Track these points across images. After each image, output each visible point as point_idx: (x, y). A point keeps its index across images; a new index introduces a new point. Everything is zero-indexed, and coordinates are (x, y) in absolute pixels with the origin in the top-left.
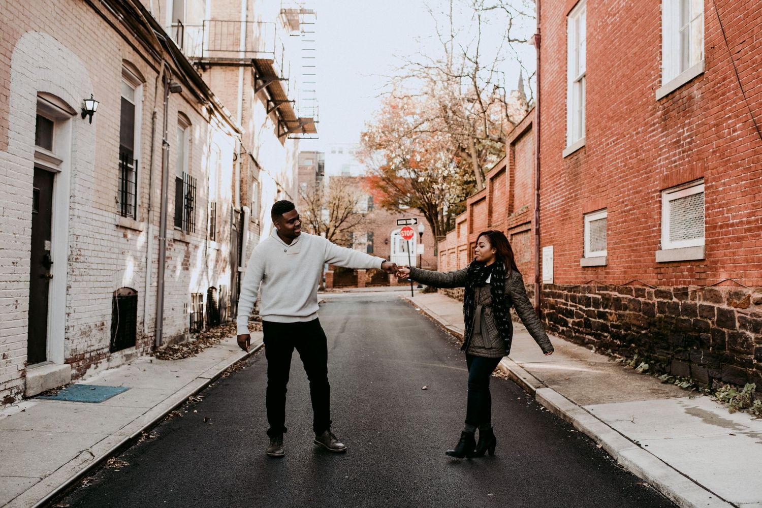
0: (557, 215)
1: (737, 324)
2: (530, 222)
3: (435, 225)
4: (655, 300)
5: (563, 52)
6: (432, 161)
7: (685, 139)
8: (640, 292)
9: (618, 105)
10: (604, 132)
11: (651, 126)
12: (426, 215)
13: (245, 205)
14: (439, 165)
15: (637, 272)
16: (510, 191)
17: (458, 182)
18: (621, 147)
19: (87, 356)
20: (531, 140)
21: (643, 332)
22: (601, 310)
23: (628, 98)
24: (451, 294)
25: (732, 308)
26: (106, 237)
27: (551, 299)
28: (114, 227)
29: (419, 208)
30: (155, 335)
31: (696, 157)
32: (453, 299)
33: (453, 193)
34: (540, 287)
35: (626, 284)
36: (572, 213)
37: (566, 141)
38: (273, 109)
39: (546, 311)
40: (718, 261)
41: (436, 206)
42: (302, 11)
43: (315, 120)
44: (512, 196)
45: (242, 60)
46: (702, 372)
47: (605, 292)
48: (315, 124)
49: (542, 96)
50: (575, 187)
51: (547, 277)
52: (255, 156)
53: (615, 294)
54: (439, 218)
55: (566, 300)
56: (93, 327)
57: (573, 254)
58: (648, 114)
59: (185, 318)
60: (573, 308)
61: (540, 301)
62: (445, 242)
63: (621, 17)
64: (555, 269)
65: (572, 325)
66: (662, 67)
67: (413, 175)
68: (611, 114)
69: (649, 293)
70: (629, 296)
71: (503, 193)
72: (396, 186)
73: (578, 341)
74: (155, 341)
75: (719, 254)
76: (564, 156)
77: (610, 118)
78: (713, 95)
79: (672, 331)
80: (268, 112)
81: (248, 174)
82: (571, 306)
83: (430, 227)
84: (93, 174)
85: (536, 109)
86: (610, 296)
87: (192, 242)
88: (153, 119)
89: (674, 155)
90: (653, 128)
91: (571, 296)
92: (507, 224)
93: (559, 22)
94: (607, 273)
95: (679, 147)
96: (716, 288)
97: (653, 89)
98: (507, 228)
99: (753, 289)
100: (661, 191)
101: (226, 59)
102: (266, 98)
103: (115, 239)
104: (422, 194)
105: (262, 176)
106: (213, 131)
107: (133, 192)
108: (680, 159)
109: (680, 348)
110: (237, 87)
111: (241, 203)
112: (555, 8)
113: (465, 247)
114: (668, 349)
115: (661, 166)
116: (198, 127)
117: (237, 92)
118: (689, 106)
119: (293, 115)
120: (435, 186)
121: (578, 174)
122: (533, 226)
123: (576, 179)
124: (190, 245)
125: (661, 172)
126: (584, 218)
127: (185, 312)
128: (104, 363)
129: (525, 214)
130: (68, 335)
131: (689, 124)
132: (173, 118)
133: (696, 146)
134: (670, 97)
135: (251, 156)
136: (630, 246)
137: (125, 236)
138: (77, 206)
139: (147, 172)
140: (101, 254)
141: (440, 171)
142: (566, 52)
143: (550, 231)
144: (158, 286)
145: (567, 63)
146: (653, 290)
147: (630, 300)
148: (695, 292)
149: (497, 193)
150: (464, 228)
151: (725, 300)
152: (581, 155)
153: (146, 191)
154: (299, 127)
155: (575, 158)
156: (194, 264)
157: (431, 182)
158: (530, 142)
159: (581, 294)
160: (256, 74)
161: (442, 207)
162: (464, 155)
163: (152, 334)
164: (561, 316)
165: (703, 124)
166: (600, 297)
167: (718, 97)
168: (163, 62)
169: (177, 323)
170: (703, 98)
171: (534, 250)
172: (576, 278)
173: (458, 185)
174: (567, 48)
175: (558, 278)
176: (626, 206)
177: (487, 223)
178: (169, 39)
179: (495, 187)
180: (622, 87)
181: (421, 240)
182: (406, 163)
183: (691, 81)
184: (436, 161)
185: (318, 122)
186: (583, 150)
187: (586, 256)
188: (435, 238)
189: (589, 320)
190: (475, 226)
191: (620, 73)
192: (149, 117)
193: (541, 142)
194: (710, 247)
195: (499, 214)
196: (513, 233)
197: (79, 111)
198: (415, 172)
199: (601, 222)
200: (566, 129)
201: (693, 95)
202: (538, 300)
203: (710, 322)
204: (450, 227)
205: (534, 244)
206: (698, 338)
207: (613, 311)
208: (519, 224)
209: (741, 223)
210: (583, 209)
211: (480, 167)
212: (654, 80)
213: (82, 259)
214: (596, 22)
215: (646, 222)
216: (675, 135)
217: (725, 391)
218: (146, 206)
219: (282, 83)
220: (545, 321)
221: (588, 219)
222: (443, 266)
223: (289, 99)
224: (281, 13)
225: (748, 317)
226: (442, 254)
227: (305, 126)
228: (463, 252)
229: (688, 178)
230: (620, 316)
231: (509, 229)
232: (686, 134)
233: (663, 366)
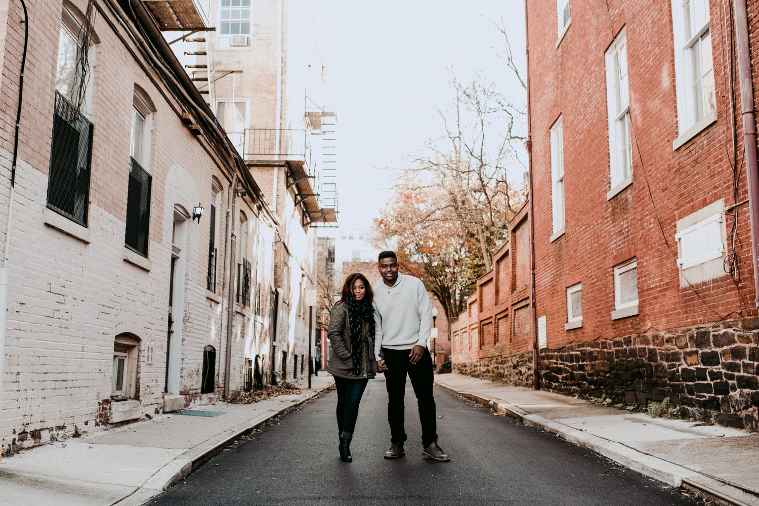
0: (548, 289)
1: (659, 358)
2: (528, 298)
3: (448, 307)
4: (614, 349)
5: (548, 158)
6: (444, 247)
7: (625, 229)
8: (604, 345)
9: (585, 202)
10: (577, 223)
11: (606, 219)
12: (439, 298)
13: (279, 287)
14: (451, 249)
15: (602, 330)
16: (513, 272)
17: (469, 265)
18: (588, 234)
19: (191, 392)
20: (527, 227)
21: (608, 375)
22: (581, 363)
23: (591, 197)
24: (464, 372)
25: (655, 347)
26: (202, 306)
27: (546, 361)
28: (205, 299)
29: (433, 291)
30: (224, 387)
31: (631, 242)
32: (466, 376)
33: (464, 277)
34: (537, 352)
35: (595, 340)
36: (558, 288)
37: (552, 229)
38: (300, 202)
39: (543, 372)
40: (646, 314)
41: (448, 288)
42: (324, 114)
43: (336, 210)
44: (514, 277)
45: (277, 161)
46: (641, 396)
47: (582, 348)
48: (336, 214)
49: (534, 192)
50: (560, 266)
51: (542, 343)
52: (286, 244)
53: (589, 349)
54: (452, 301)
55: (557, 360)
56: (194, 371)
57: (560, 321)
58: (603, 210)
59: (241, 377)
60: (562, 366)
61: (538, 364)
62: (458, 322)
63: (584, 136)
64: (548, 334)
65: (562, 380)
66: (610, 176)
67: (426, 260)
68: (581, 209)
69: (609, 344)
70: (598, 349)
71: (507, 274)
72: (410, 271)
73: (566, 393)
74: (224, 391)
75: (647, 309)
76: (551, 241)
77: (581, 212)
78: (639, 199)
79: (624, 371)
80: (296, 205)
81: (282, 260)
82: (561, 364)
83: (443, 310)
84: (197, 260)
85: (530, 202)
86: (586, 350)
87: (247, 315)
88: (227, 217)
89: (619, 241)
90: (606, 220)
91: (560, 356)
92: (510, 301)
93: (544, 133)
94: (583, 333)
95: (621, 235)
96: (646, 334)
97: (605, 192)
98: (511, 304)
99: (665, 331)
100: (613, 267)
101: (264, 161)
102: (294, 192)
103: (205, 307)
104: (435, 277)
105: (292, 262)
106: (260, 224)
107: (214, 273)
108: (623, 243)
109: (629, 382)
110: (272, 184)
111: (275, 285)
112: (541, 121)
113: (476, 325)
114: (622, 385)
115: (613, 249)
116: (251, 220)
117: (273, 189)
118: (626, 206)
119: (316, 207)
120: (447, 270)
121: (561, 256)
122: (530, 301)
123: (560, 260)
124: (245, 317)
125: (613, 253)
126: (566, 291)
127: (241, 372)
128: (198, 401)
129: (524, 291)
130: (182, 374)
131: (627, 218)
132: (238, 215)
133: (631, 234)
134: (616, 198)
135: (284, 244)
136: (597, 310)
137: (211, 306)
138: (189, 282)
139: (223, 258)
140: (199, 318)
141: (452, 256)
142: (550, 157)
143: (543, 304)
144: (227, 348)
145: (551, 167)
146: (612, 342)
147: (598, 352)
148: (635, 339)
149: (502, 274)
150: (475, 308)
151: (651, 342)
152: (563, 240)
153: (222, 272)
154: (321, 217)
155: (559, 242)
156: (248, 334)
157: (444, 266)
158: (526, 228)
159: (566, 353)
160: (287, 173)
161: (454, 289)
162: (473, 240)
163: (222, 386)
164: (554, 374)
165: (634, 219)
166: (579, 353)
167: (641, 200)
168: (235, 177)
169: (236, 380)
170: (633, 200)
171: (531, 321)
172: (563, 340)
173: (469, 268)
174: (550, 154)
175: (550, 343)
176: (593, 279)
177: (494, 301)
178: (240, 157)
179: (500, 269)
180: (587, 189)
181: (434, 324)
182: (419, 249)
183: (626, 188)
184: (447, 246)
185: (338, 212)
186: (563, 236)
187: (569, 321)
188: (448, 320)
189: (573, 373)
190: (485, 304)
191: (585, 179)
192: (225, 215)
193: (535, 229)
194: (641, 306)
195: (504, 293)
196: (516, 308)
197: (192, 215)
198: (427, 256)
199: (578, 293)
200: (552, 220)
201: (628, 198)
202: (536, 364)
203: (644, 359)
204: (461, 309)
205: (532, 316)
206: (638, 372)
207: (589, 363)
208: (520, 300)
209: (656, 287)
210: (566, 284)
211: (487, 251)
212: (606, 185)
213: (190, 320)
214: (569, 138)
215: (606, 291)
216: (619, 226)
217: (653, 406)
218: (222, 284)
219: (311, 180)
220: (542, 380)
221: (570, 291)
222: (457, 345)
223: (315, 193)
224: (305, 116)
225: (664, 351)
226: (455, 334)
227: (327, 216)
228: (474, 330)
229: (627, 257)
230: (593, 365)
231: (513, 305)
232: (625, 226)
233: (620, 398)
